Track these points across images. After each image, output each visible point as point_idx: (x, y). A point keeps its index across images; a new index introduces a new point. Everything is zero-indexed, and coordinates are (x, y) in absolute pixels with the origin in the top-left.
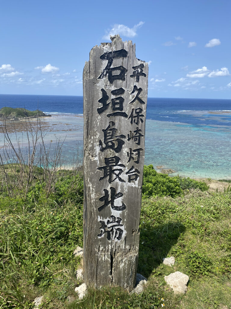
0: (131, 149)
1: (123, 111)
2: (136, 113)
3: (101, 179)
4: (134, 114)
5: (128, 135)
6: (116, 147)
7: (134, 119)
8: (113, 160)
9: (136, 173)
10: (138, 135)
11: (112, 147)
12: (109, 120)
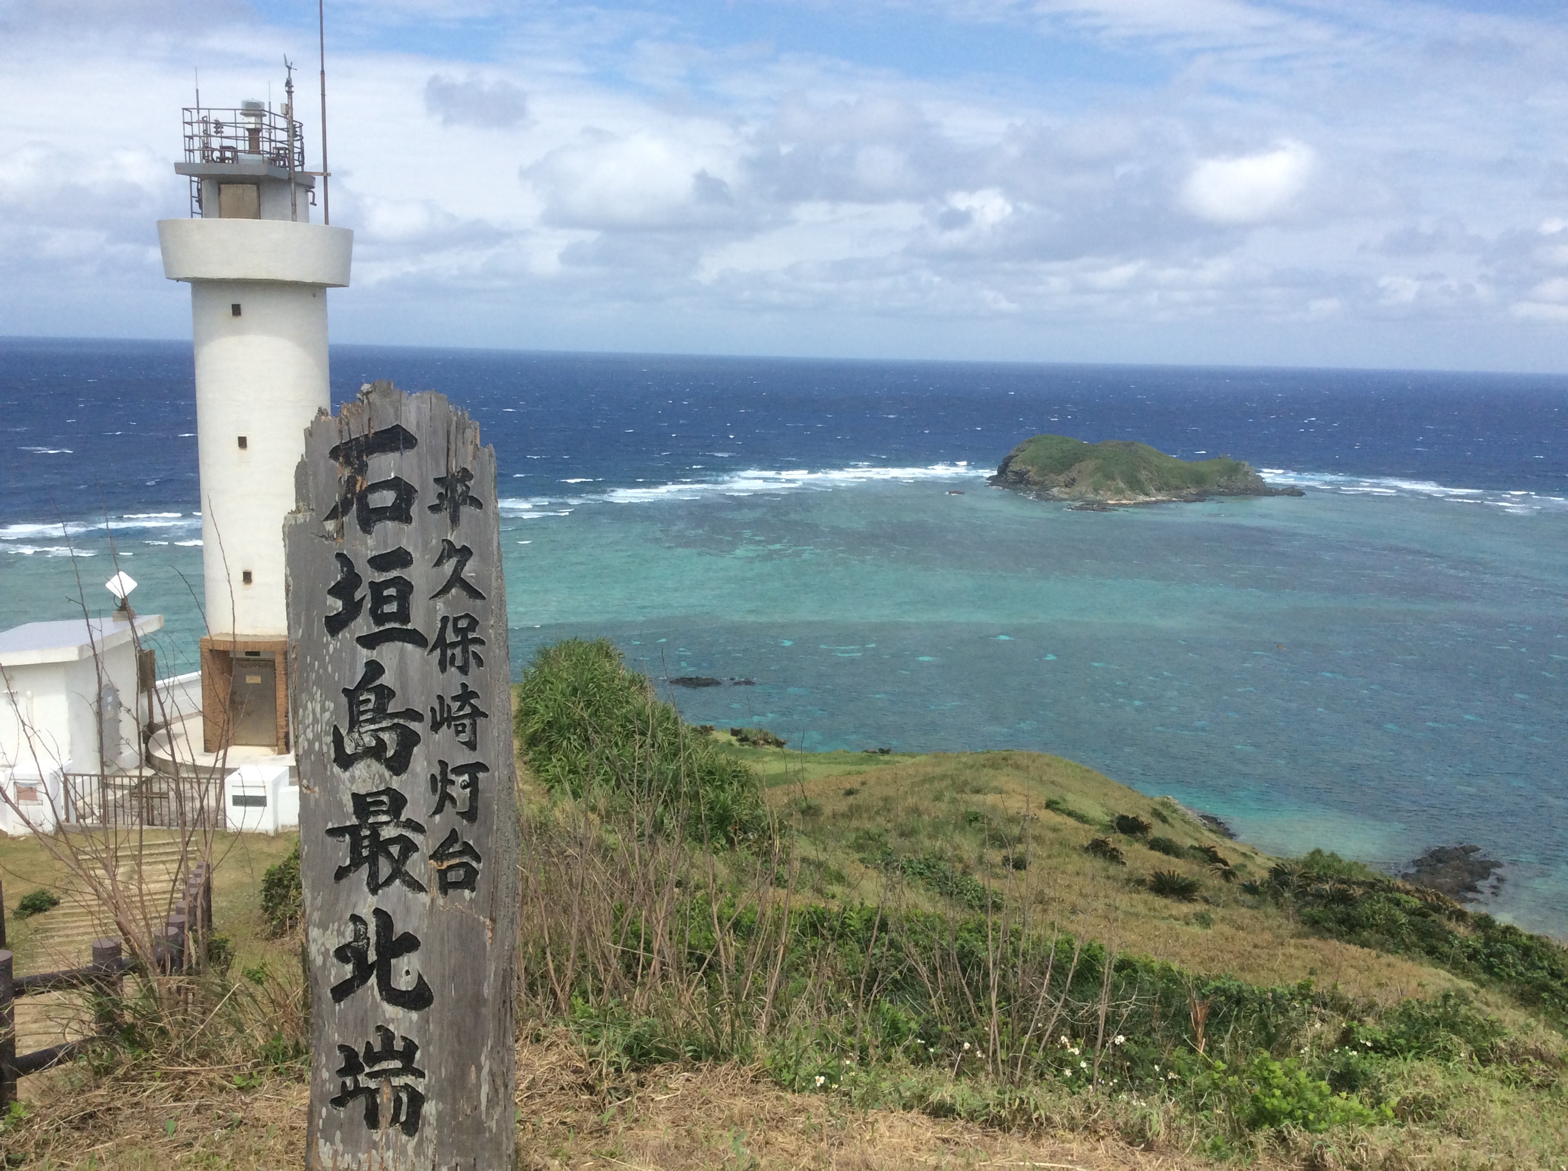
0: (443, 764)
1: (409, 626)
2: (457, 630)
3: (341, 874)
4: (451, 637)
5: (433, 710)
6: (390, 753)
7: (449, 652)
8: (382, 803)
9: (465, 859)
10: (467, 710)
11: (377, 752)
12: (364, 654)
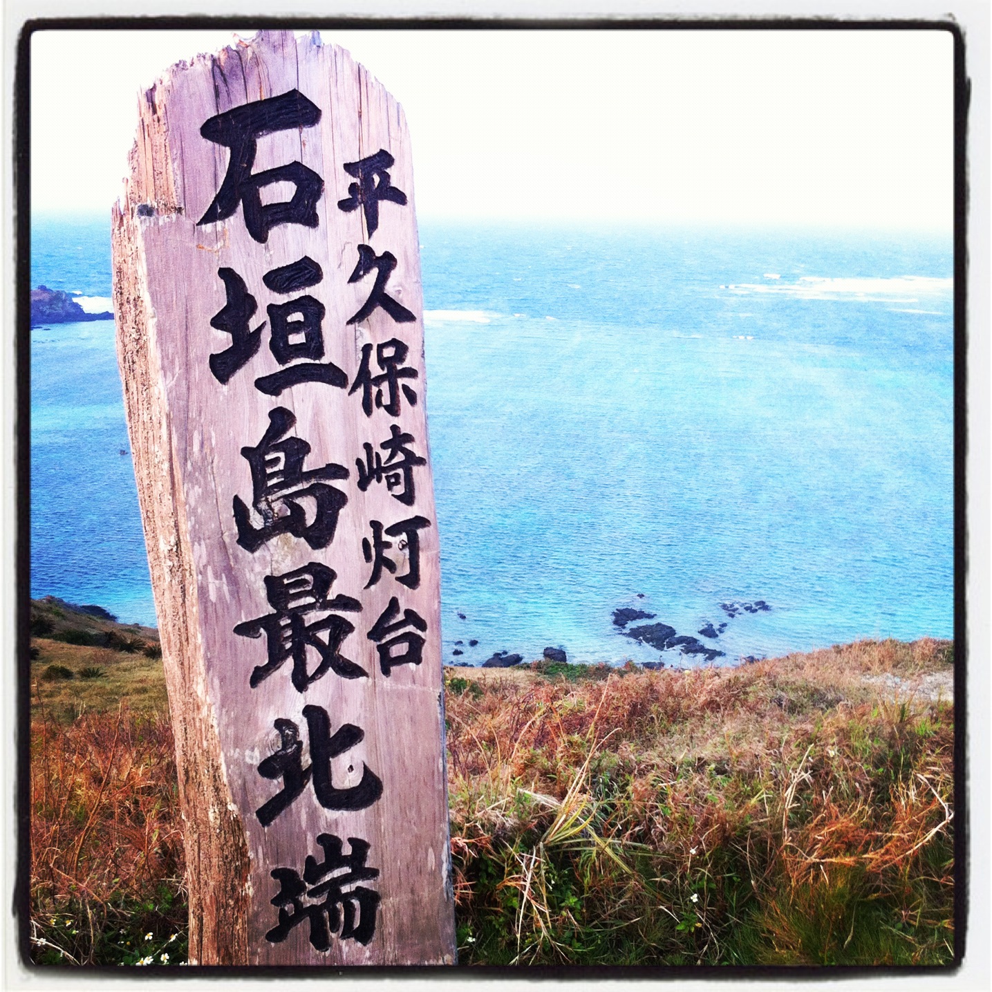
0: (376, 525)
1: (324, 360)
2: (382, 361)
4: (375, 370)
5: (359, 462)
6: (310, 519)
7: (374, 390)
8: (305, 582)
9: (410, 628)
10: (400, 457)
11: (293, 523)
12: (267, 402)
